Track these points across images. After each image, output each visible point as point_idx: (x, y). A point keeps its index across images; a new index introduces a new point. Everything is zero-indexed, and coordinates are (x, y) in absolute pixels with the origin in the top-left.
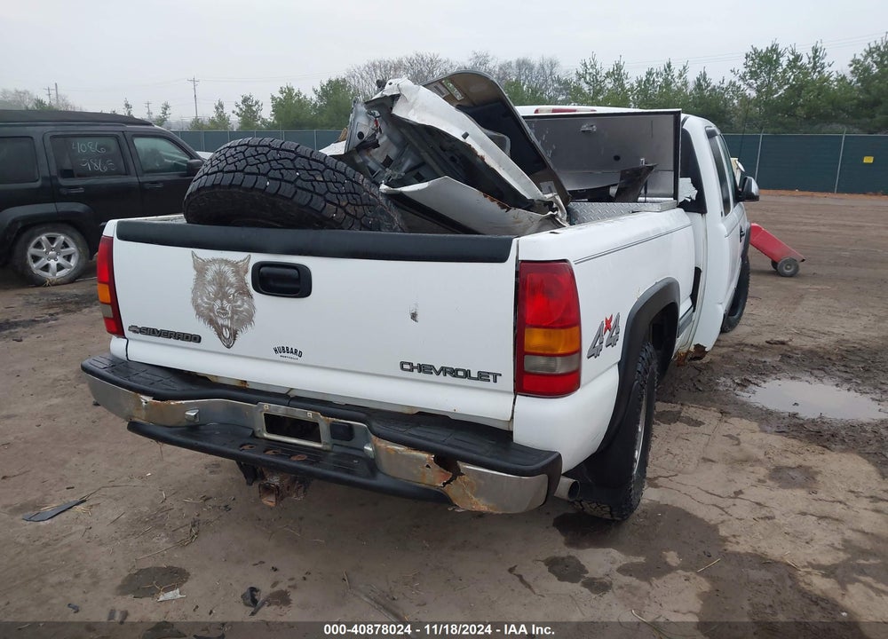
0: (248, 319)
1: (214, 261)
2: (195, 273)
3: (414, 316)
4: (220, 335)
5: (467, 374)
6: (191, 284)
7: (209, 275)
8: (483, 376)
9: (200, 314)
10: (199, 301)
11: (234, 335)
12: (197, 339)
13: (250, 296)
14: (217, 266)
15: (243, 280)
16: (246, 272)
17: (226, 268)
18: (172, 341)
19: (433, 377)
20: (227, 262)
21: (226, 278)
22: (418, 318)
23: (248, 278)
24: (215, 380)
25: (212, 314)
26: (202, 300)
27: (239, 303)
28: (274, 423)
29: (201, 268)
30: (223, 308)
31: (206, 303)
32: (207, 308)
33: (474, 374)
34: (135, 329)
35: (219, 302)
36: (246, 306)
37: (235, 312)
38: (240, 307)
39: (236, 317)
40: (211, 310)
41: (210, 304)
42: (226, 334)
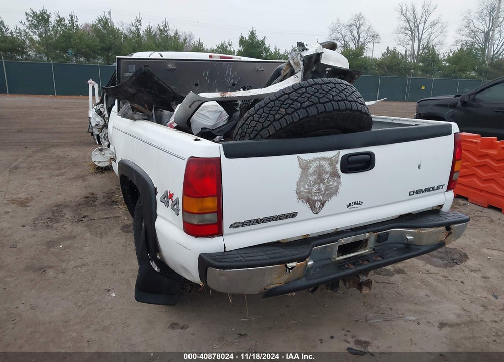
0: (336, 191)
1: (315, 160)
2: (301, 170)
3: (419, 167)
4: (312, 207)
5: (433, 188)
7: (311, 171)
8: (438, 187)
9: (300, 196)
10: (302, 189)
11: (322, 204)
13: (339, 177)
14: (317, 163)
15: (335, 168)
16: (337, 162)
17: (324, 163)
18: (272, 223)
19: (421, 194)
20: (324, 159)
21: (324, 169)
22: (421, 167)
25: (310, 195)
26: (304, 187)
27: (331, 183)
29: (305, 167)
30: (319, 189)
31: (307, 189)
32: (307, 192)
33: (436, 188)
35: (317, 186)
36: (335, 184)
37: (326, 189)
38: (331, 185)
39: (327, 192)
40: (310, 192)
41: (309, 189)
42: (317, 205)
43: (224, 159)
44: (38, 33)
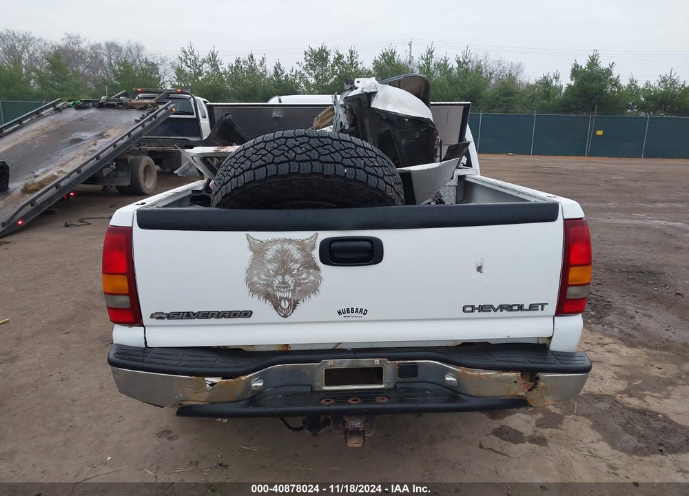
0: (314, 288)
1: (275, 241)
2: (252, 253)
3: (479, 269)
4: (277, 306)
5: (521, 307)
6: (246, 264)
7: (269, 255)
8: (533, 307)
9: (253, 289)
10: (255, 279)
11: (294, 305)
12: (247, 314)
13: (317, 268)
14: (279, 246)
15: (309, 255)
16: (313, 248)
17: (290, 247)
18: (213, 320)
19: (492, 314)
20: (290, 241)
21: (290, 256)
22: (483, 270)
23: (316, 253)
24: (251, 349)
25: (270, 290)
26: (259, 277)
27: (303, 276)
28: (333, 376)
29: (258, 251)
30: (284, 283)
31: (264, 280)
32: (264, 285)
33: (527, 307)
34: (158, 316)
35: (280, 278)
36: (312, 278)
37: (297, 284)
38: (304, 279)
39: (298, 289)
40: (270, 285)
41: (268, 280)
42: (285, 305)
43: (136, 229)
44: (314, 74)
